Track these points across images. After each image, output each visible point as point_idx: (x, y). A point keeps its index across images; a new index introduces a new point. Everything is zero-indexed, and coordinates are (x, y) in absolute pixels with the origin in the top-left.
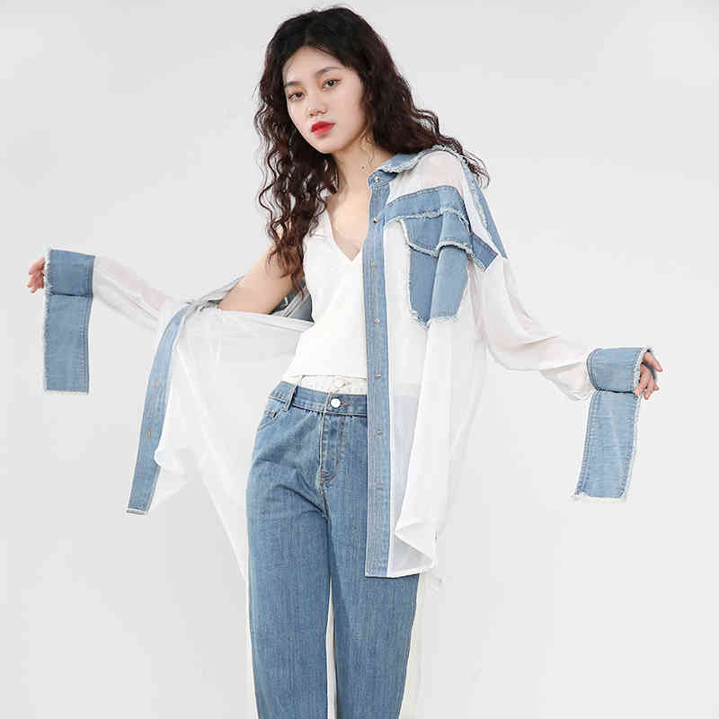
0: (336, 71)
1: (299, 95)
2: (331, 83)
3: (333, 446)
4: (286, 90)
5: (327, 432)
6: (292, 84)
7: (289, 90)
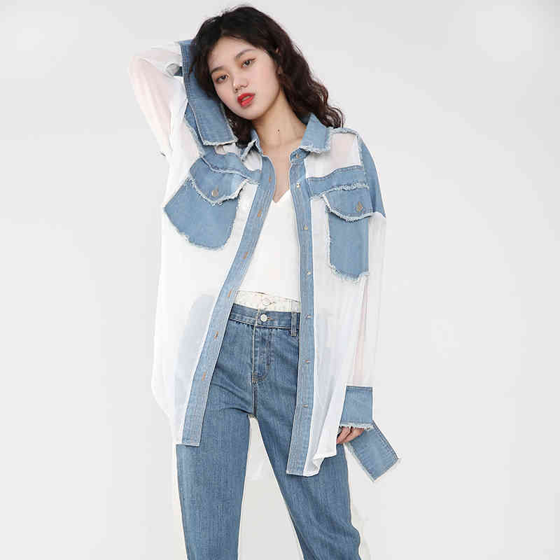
0: (251, 52)
1: (224, 77)
2: (248, 63)
3: (264, 352)
4: (212, 76)
5: (258, 342)
6: (216, 70)
7: (215, 75)
